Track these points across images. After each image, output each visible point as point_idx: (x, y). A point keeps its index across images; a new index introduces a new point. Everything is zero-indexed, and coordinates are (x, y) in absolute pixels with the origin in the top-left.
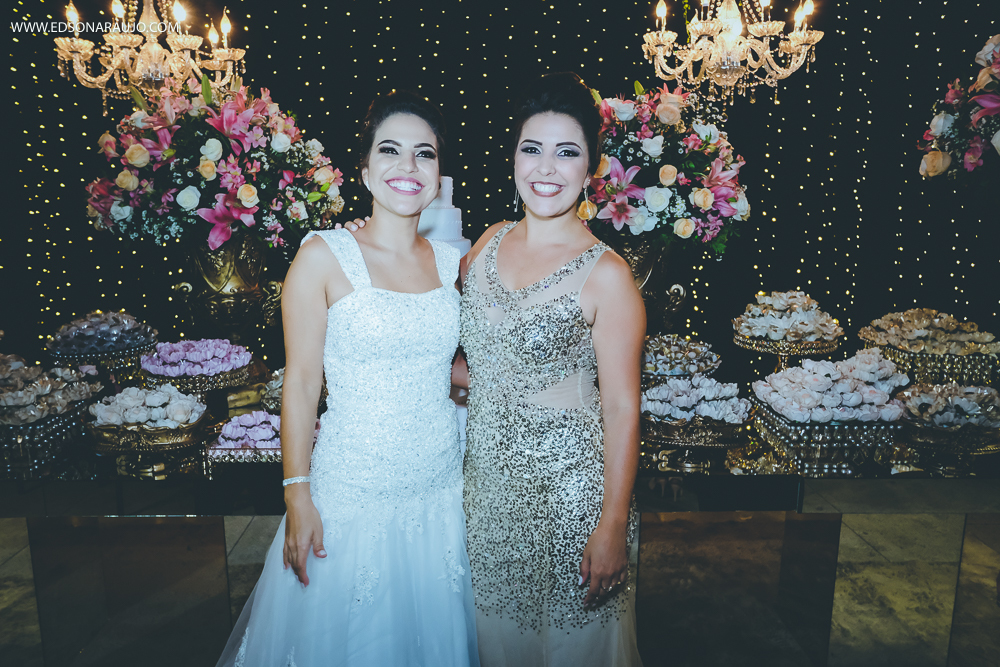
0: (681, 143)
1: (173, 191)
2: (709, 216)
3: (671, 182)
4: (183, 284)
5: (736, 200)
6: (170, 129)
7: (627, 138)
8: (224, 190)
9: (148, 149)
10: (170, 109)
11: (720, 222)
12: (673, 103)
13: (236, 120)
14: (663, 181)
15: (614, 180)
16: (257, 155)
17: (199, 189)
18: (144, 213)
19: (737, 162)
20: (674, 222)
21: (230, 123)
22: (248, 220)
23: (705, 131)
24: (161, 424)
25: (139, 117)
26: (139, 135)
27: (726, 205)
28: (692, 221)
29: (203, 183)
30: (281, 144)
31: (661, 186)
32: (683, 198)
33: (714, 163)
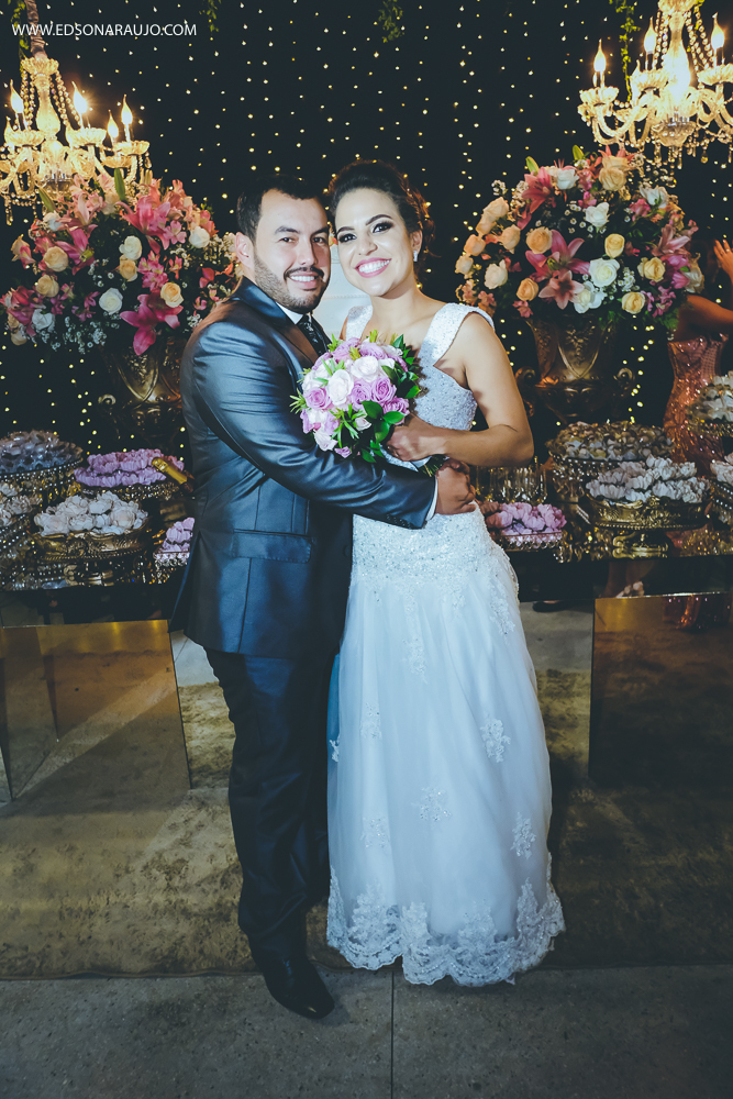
0: (628, 210)
1: (95, 294)
2: (660, 288)
3: (618, 252)
4: (106, 397)
5: (690, 270)
6: (85, 228)
7: (568, 208)
8: (147, 291)
9: (65, 252)
10: (84, 209)
11: (672, 294)
12: (617, 166)
13: (152, 216)
14: (609, 252)
15: (557, 255)
16: (176, 252)
17: (121, 291)
18: (67, 320)
19: (689, 228)
20: (621, 297)
21: (146, 219)
22: (172, 320)
23: (652, 194)
24: (107, 531)
25: (51, 220)
26: (55, 237)
27: (679, 276)
28: (641, 294)
29: (124, 284)
30: (199, 239)
31: (607, 258)
32: (631, 270)
33: (664, 230)
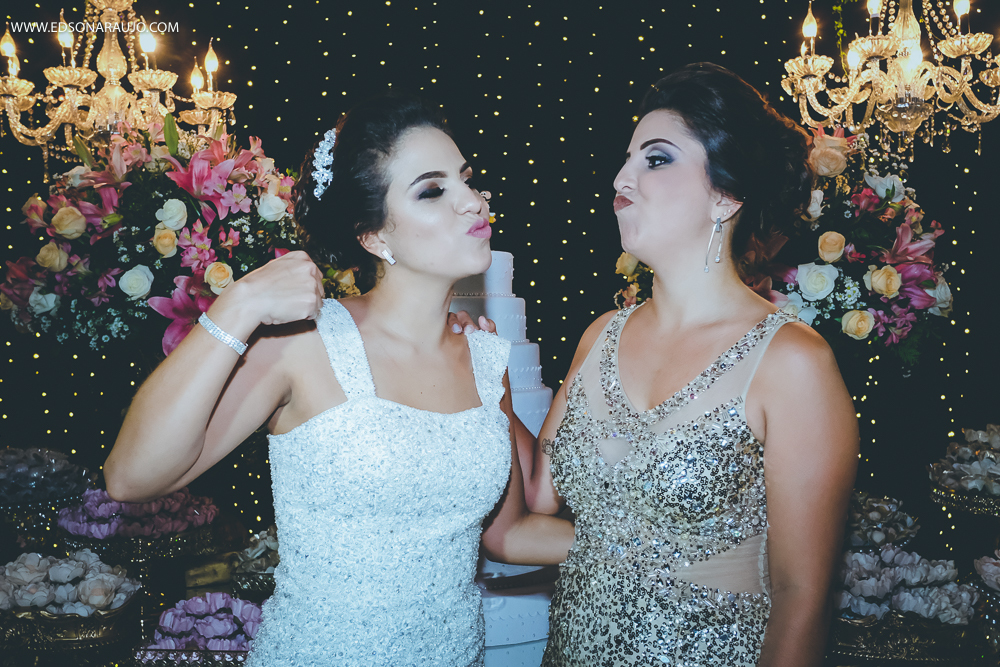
0: (848, 203)
1: (116, 271)
2: (895, 307)
3: (836, 256)
5: (933, 285)
6: (116, 186)
8: (187, 271)
9: (86, 216)
10: (120, 164)
11: (910, 316)
12: (835, 148)
13: (209, 176)
14: (825, 255)
16: (235, 224)
17: (153, 269)
18: (73, 303)
19: (932, 231)
20: (841, 316)
21: (201, 179)
23: (881, 184)
24: (68, 610)
25: (78, 175)
26: (75, 196)
27: (919, 293)
28: (870, 314)
29: (158, 262)
30: (270, 209)
31: (821, 263)
32: (854, 280)
33: (899, 230)
